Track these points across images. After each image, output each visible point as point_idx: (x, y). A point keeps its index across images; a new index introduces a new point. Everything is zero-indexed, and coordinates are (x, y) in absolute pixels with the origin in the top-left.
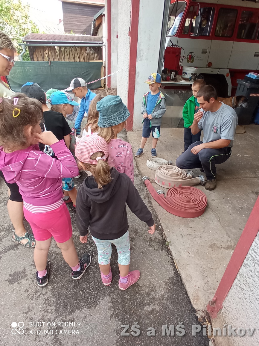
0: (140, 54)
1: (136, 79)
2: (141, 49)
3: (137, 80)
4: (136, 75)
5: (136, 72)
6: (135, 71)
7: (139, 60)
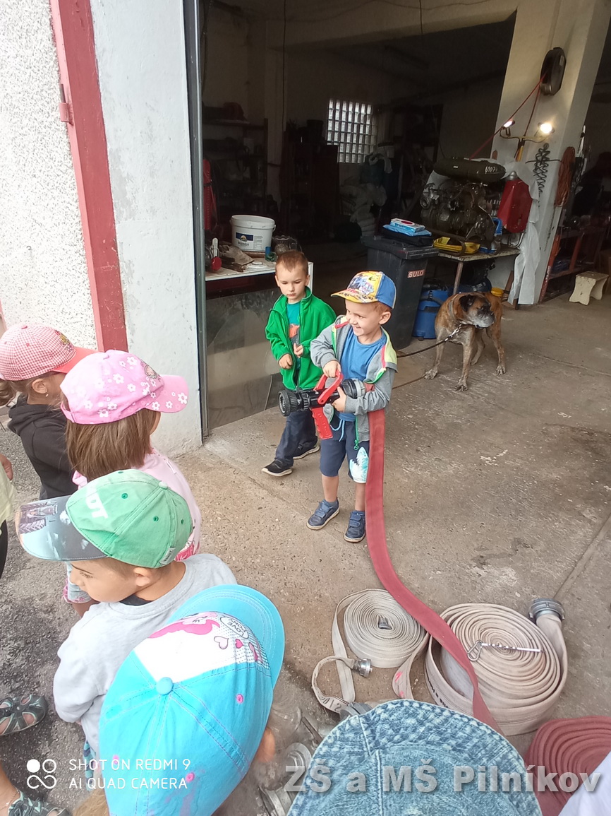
0: (125, 193)
1: (124, 290)
2: (125, 175)
3: (128, 293)
4: (122, 275)
5: (121, 263)
6: (114, 259)
7: (125, 215)
